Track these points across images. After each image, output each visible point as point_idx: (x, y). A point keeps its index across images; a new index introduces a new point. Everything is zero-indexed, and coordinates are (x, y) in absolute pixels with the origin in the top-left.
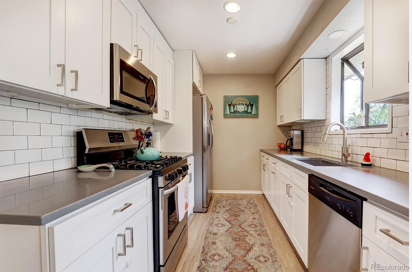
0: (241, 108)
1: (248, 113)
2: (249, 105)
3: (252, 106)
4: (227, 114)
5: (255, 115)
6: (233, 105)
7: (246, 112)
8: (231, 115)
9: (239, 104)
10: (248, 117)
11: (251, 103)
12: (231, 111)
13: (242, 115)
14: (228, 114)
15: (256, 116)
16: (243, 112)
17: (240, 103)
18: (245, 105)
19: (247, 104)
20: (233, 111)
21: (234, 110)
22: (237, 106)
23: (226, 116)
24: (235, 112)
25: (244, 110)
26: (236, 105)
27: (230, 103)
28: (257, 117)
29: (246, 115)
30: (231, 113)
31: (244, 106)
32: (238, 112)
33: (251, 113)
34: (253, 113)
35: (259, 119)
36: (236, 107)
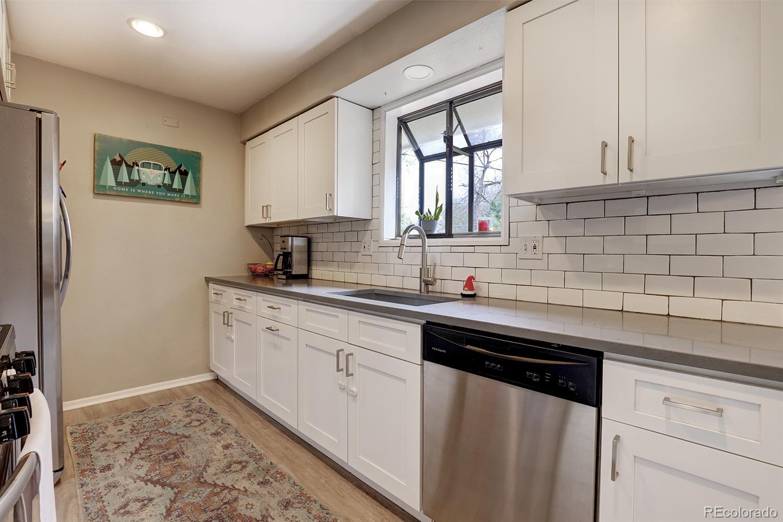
0: (152, 177)
1: (175, 190)
2: (176, 171)
3: (184, 175)
4: (103, 186)
5: (192, 197)
6: (126, 164)
7: (169, 188)
8: (117, 189)
9: (143, 165)
10: (172, 201)
11: (182, 169)
12: (119, 180)
13: (155, 193)
14: (111, 188)
15: (196, 200)
16: (159, 186)
17: (151, 163)
18: (166, 170)
19: (169, 169)
20: (126, 179)
21: (132, 178)
22: (140, 168)
23: (100, 191)
24: (133, 183)
25: (162, 183)
26: (137, 165)
27: (118, 159)
28: (195, 203)
29: (166, 194)
30: (119, 184)
31: (163, 172)
32: (144, 184)
33: (181, 191)
34: (187, 192)
35: (201, 208)
36: (138, 170)
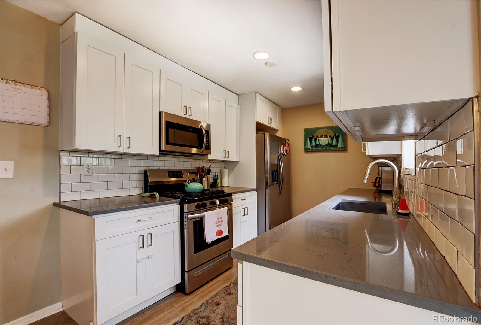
0: (324, 141)
1: (333, 146)
2: (334, 137)
3: (337, 138)
4: (307, 148)
5: (342, 148)
6: (314, 138)
7: (331, 145)
8: (312, 149)
9: (321, 137)
10: (333, 151)
11: (337, 135)
12: (312, 145)
13: (325, 148)
14: (309, 148)
15: (344, 149)
16: (327, 145)
17: (323, 136)
18: (329, 137)
19: (331, 136)
20: (314, 145)
21: (316, 143)
22: (319, 139)
23: (307, 151)
24: (317, 146)
25: (328, 143)
26: (318, 138)
27: (311, 136)
28: (344, 151)
29: (330, 148)
30: (312, 147)
31: (328, 138)
32: (321, 145)
33: (336, 146)
34: (339, 145)
35: (347, 152)
36: (319, 140)
